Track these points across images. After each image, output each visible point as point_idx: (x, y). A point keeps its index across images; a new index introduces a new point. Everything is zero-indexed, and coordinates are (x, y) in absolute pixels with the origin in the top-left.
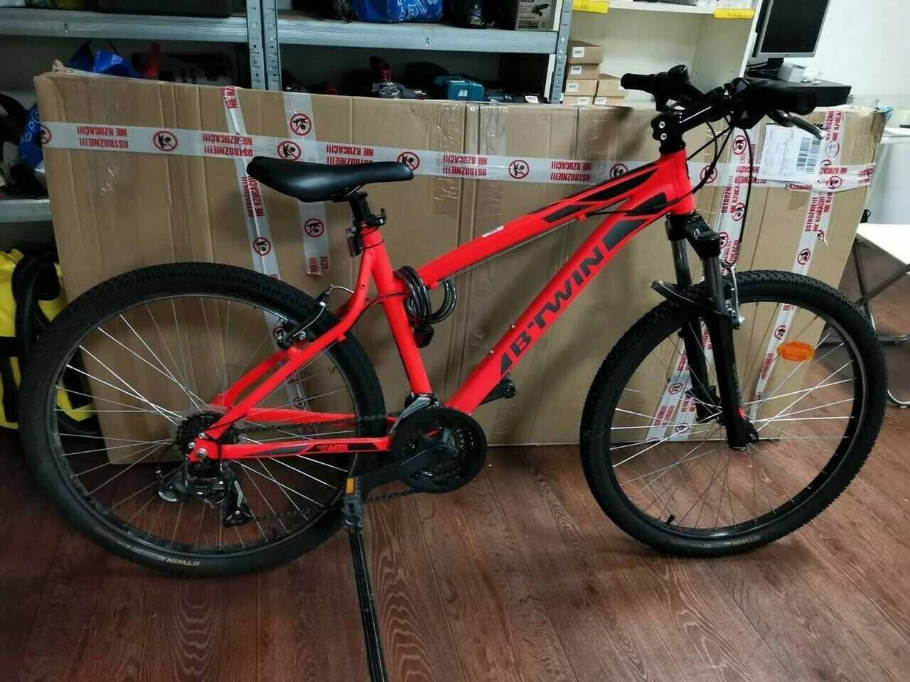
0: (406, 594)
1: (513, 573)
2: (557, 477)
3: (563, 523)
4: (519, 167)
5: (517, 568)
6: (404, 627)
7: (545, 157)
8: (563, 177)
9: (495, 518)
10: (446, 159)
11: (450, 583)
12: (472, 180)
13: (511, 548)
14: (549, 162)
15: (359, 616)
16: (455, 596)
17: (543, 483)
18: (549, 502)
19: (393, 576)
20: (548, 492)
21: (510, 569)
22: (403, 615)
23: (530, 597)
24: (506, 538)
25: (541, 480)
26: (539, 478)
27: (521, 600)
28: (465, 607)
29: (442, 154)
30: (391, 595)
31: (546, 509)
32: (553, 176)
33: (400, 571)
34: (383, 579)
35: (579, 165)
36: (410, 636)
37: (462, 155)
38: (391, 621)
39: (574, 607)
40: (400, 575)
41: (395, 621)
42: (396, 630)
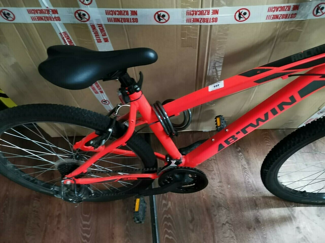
0: (172, 215)
1: (221, 208)
2: (247, 150)
3: (248, 179)
4: (242, 14)
5: (223, 205)
6: (170, 234)
7: (263, 4)
8: (276, 17)
9: (215, 174)
10: (188, 13)
11: (191, 211)
12: (207, 26)
13: (220, 193)
14: (266, 7)
15: (151, 226)
16: (193, 219)
17: (240, 154)
18: (242, 166)
19: (166, 205)
20: (242, 160)
21: (219, 206)
22: (169, 228)
23: (227, 222)
24: (219, 186)
25: (239, 152)
26: (238, 150)
27: (223, 224)
28: (197, 226)
29: (185, 10)
30: (165, 216)
31: (240, 170)
32: (268, 17)
33: (170, 203)
34: (162, 207)
35: (289, 7)
36: (172, 239)
37: (200, 9)
38: (164, 230)
39: (248, 229)
40: (170, 204)
41: (166, 230)
42: (166, 236)
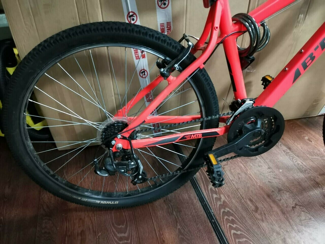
0: (230, 209)
1: (282, 192)
3: (296, 162)
5: (283, 189)
6: (236, 229)
9: (260, 162)
11: (251, 200)
13: (274, 178)
15: (210, 224)
16: (257, 208)
18: (284, 151)
19: (220, 199)
20: (281, 146)
21: (280, 190)
22: (233, 222)
23: (296, 205)
24: (270, 172)
27: (293, 207)
28: (265, 214)
30: (222, 210)
31: (284, 155)
33: (222, 196)
34: (215, 201)
36: (241, 234)
38: (228, 226)
39: (322, 208)
40: (223, 198)
41: (230, 226)
42: (233, 231)
